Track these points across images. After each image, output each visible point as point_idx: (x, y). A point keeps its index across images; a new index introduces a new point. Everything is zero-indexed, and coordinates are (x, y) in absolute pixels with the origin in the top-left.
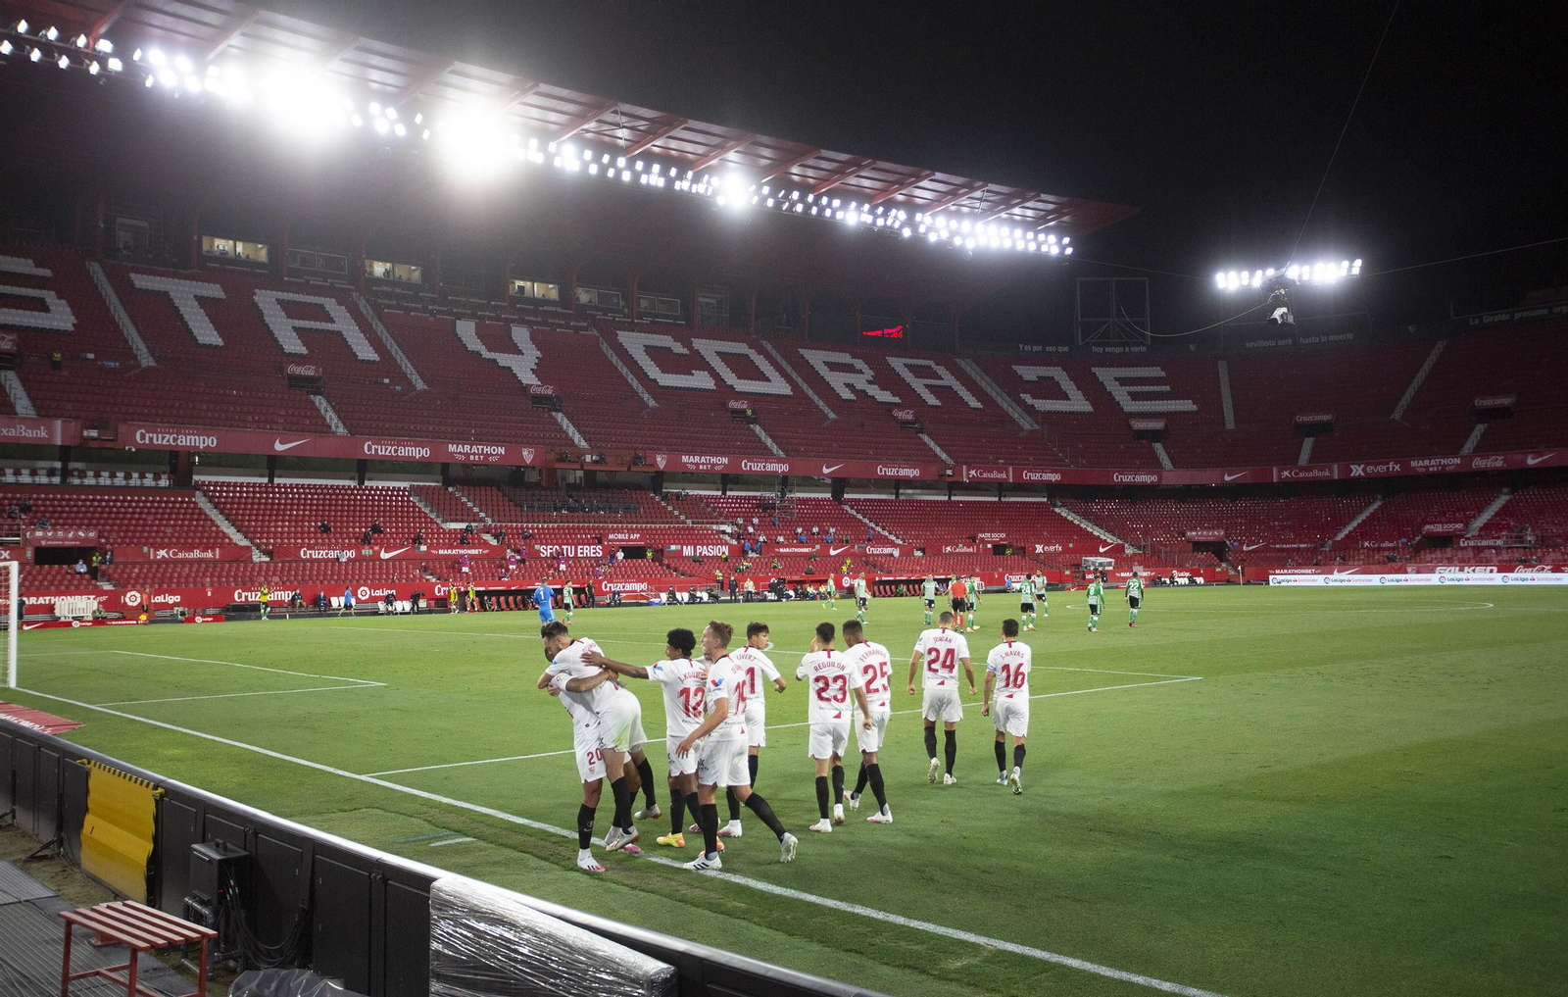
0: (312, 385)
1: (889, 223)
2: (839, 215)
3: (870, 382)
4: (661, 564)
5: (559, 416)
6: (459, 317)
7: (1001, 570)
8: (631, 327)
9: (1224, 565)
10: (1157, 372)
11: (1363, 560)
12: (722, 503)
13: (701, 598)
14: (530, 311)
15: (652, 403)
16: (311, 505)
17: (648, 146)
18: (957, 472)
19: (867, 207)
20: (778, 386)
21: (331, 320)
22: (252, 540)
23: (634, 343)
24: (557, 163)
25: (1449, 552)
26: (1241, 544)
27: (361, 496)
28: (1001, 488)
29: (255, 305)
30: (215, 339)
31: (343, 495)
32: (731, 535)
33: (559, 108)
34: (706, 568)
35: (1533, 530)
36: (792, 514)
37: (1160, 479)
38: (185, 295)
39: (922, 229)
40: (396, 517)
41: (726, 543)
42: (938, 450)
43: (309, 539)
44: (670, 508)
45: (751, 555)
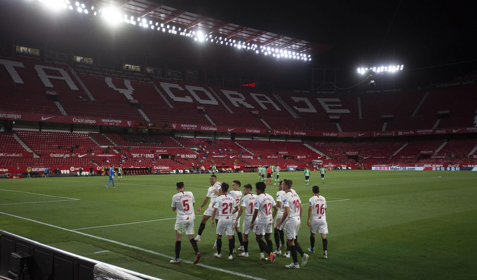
0: (55, 98)
1: (251, 48)
2: (235, 45)
3: (244, 101)
4: (174, 161)
5: (140, 111)
6: (106, 76)
7: (286, 164)
8: (164, 81)
9: (358, 163)
10: (337, 100)
11: (401, 162)
12: (195, 141)
13: (187, 172)
14: (130, 74)
15: (171, 107)
16: (54, 139)
17: (171, 20)
18: (272, 132)
19: (244, 43)
20: (214, 102)
21: (62, 76)
22: (33, 150)
23: (166, 86)
24: (140, 25)
25: (428, 160)
26: (363, 157)
27: (72, 136)
28: (286, 137)
29: (35, 70)
30: (21, 82)
31: (66, 136)
32: (197, 151)
33: (141, 6)
34: (189, 162)
35: (454, 153)
36: (218, 144)
37: (338, 135)
38: (10, 66)
39: (262, 51)
40: (84, 143)
41: (196, 154)
42: (266, 124)
43: (54, 150)
44: (177, 142)
45: (204, 158)
